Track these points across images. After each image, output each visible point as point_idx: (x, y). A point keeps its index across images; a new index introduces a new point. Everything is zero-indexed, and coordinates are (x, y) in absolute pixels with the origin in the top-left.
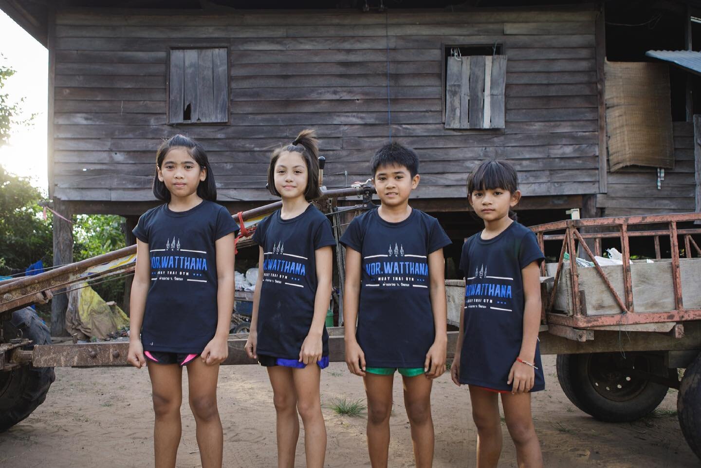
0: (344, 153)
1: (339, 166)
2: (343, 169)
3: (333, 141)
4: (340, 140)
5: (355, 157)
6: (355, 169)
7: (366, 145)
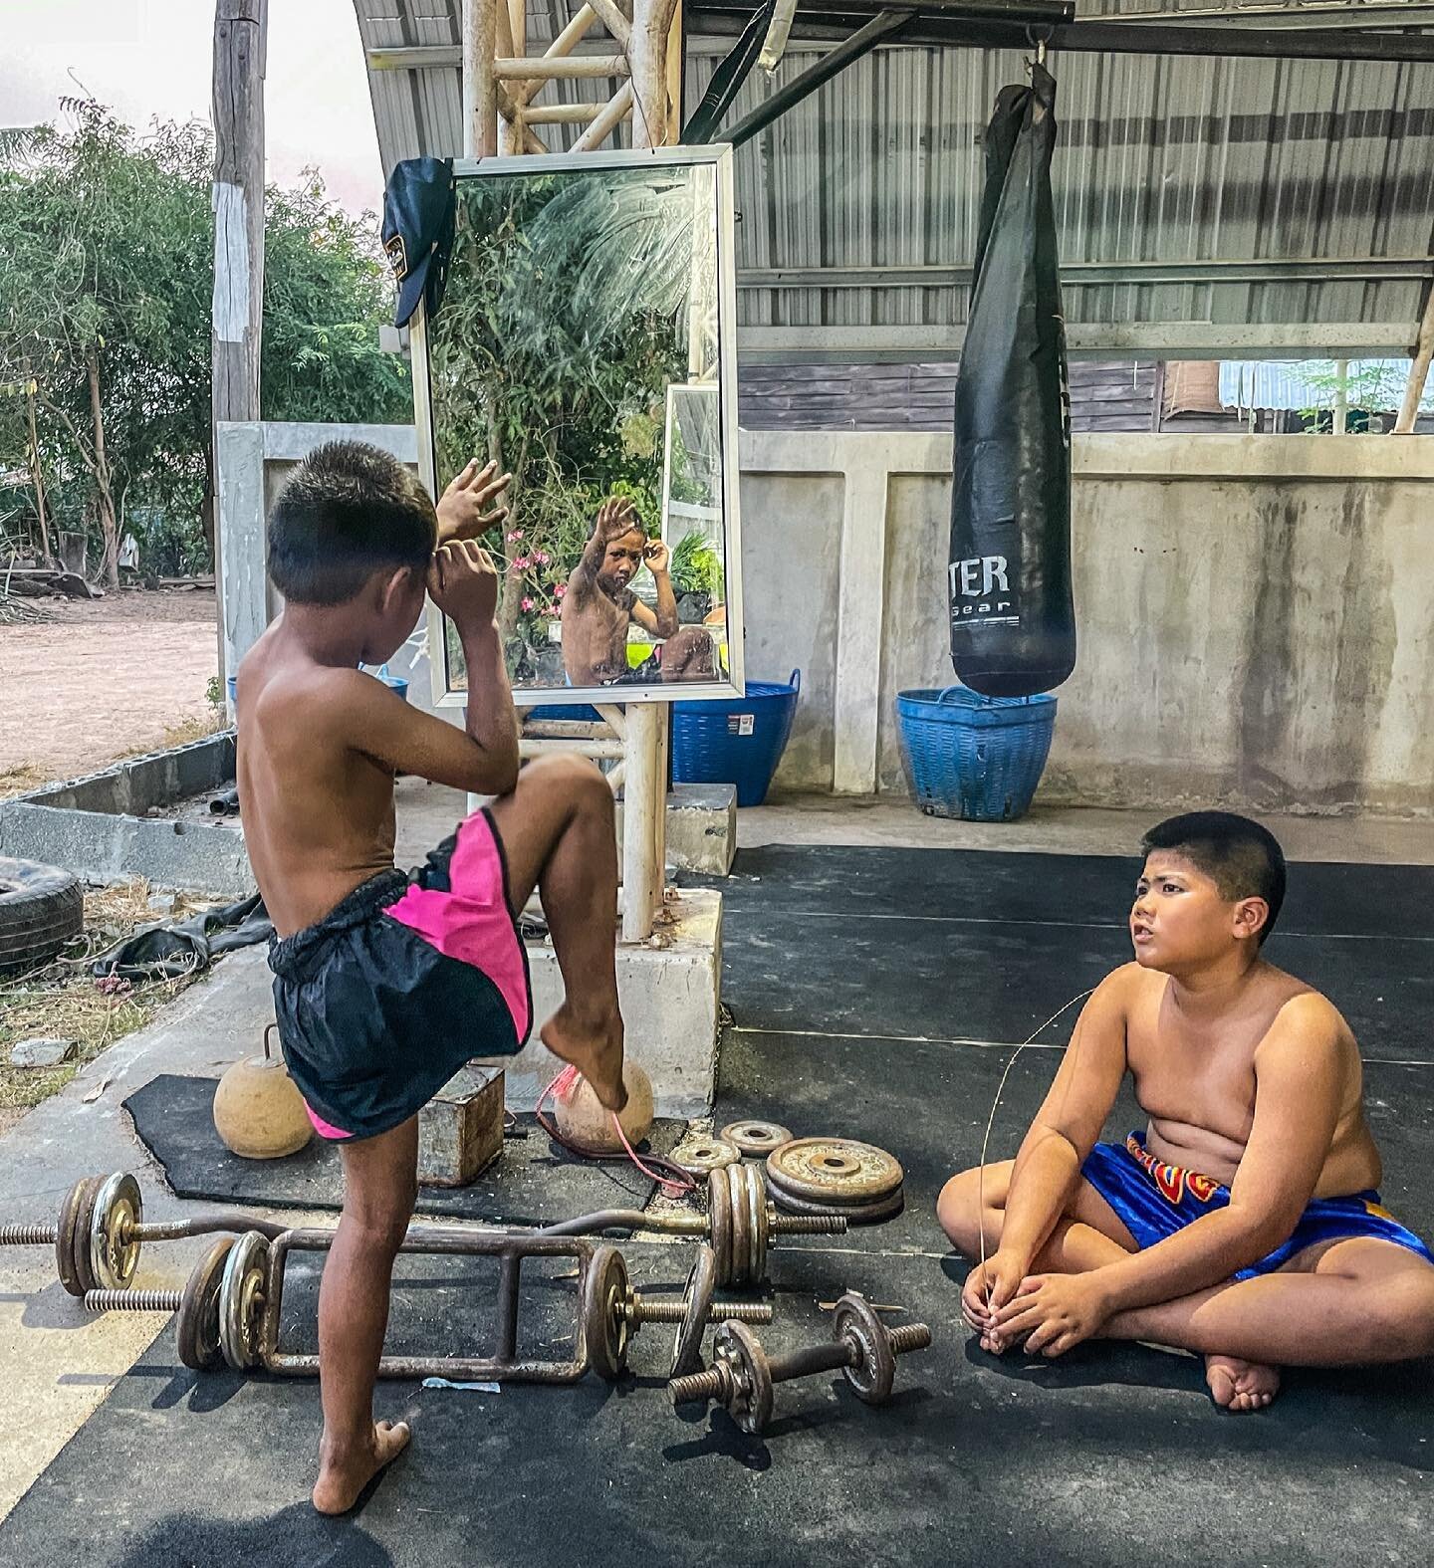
0: (853, 398)
1: (847, 413)
2: (851, 417)
3: (842, 384)
4: (849, 384)
5: (866, 402)
6: (864, 415)
7: (878, 388)
